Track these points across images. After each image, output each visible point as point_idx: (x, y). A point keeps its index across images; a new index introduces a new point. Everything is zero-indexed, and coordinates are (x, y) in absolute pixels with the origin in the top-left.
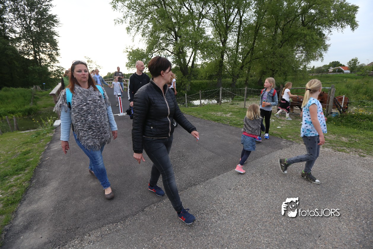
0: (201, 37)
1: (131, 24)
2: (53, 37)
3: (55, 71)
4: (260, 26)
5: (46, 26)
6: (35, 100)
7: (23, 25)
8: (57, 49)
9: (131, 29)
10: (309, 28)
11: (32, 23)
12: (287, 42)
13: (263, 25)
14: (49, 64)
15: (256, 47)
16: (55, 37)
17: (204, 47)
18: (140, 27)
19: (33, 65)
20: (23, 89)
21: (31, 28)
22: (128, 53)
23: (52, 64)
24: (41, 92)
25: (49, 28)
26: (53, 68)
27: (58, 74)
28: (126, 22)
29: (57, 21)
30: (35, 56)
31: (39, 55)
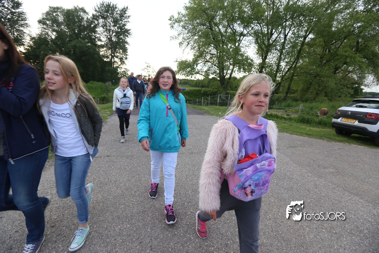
1: (183, 40)
2: (125, 45)
3: (122, 72)
4: (303, 45)
5: (122, 37)
6: (107, 91)
7: (108, 36)
8: (127, 55)
9: (183, 44)
11: (113, 35)
13: (306, 45)
14: (119, 66)
16: (127, 46)
18: (190, 43)
19: (109, 67)
20: (102, 83)
21: (112, 38)
22: (178, 63)
23: (121, 66)
24: (112, 87)
25: (124, 38)
26: (122, 69)
27: (125, 74)
28: (179, 38)
29: (130, 33)
30: (111, 59)
31: (114, 59)
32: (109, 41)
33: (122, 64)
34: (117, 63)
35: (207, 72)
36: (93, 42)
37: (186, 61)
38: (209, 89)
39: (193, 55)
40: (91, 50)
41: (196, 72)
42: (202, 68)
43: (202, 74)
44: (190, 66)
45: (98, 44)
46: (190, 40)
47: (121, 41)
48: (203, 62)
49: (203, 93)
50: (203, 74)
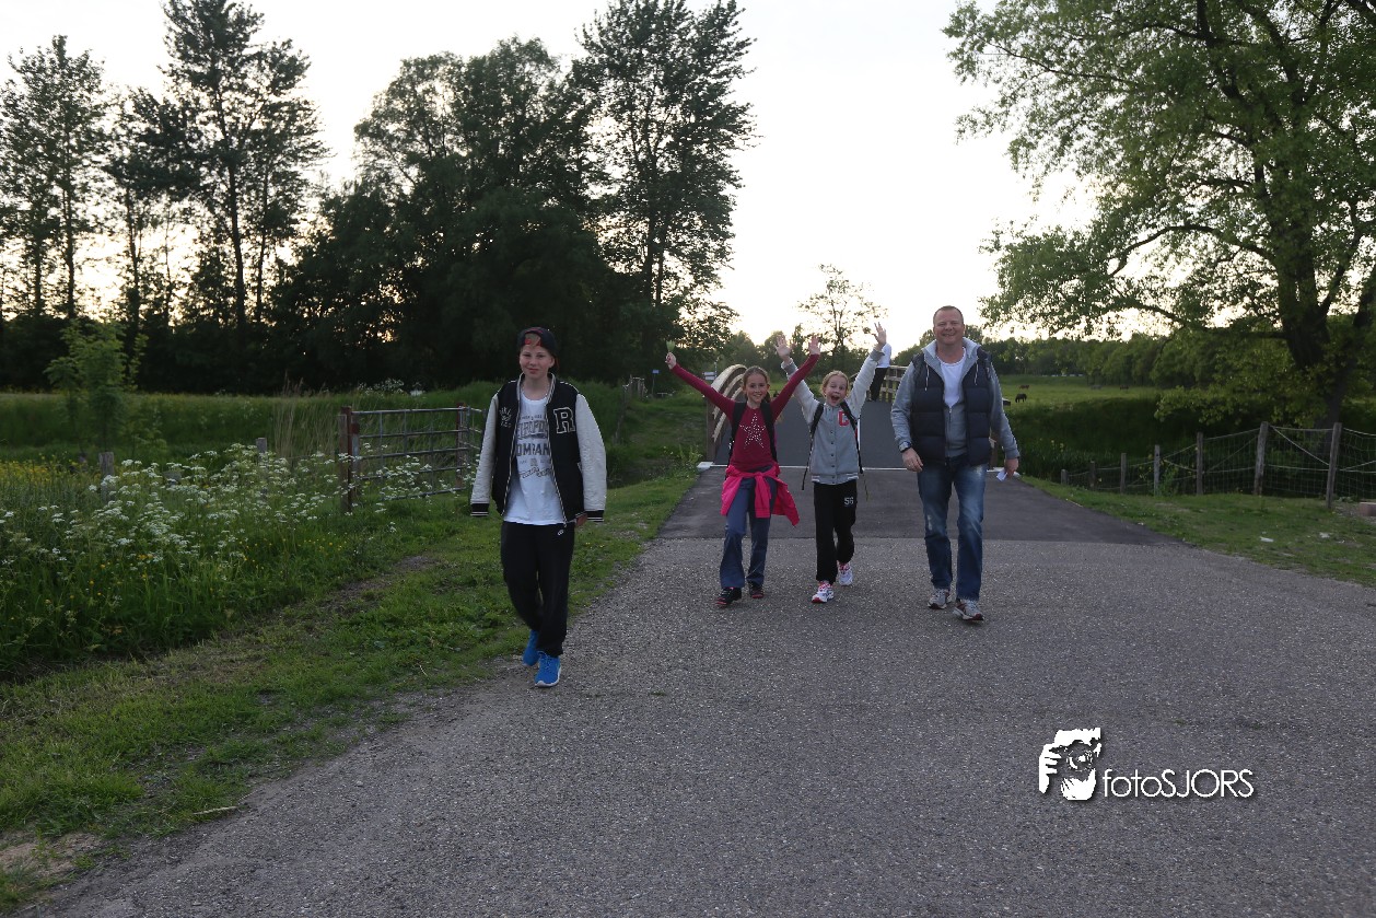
1: (1034, 126)
2: (721, 189)
3: (701, 323)
8: (726, 236)
9: (1034, 148)
11: (662, 145)
14: (687, 297)
16: (728, 190)
18: (1074, 136)
19: (635, 301)
21: (655, 159)
22: (1003, 253)
23: (697, 293)
24: (646, 402)
25: (716, 154)
26: (698, 309)
27: (711, 335)
28: (1010, 119)
29: (745, 126)
30: (649, 261)
31: (661, 266)
32: (641, 177)
33: (701, 282)
34: (677, 279)
35: (1193, 294)
36: (568, 190)
37: (1054, 240)
38: (1209, 396)
39: (1096, 203)
40: (560, 229)
41: (1115, 298)
42: (1156, 271)
43: (1155, 309)
44: (1082, 269)
45: (593, 197)
46: (1076, 117)
47: (698, 167)
48: (1161, 237)
49: (1168, 418)
50: (1167, 303)
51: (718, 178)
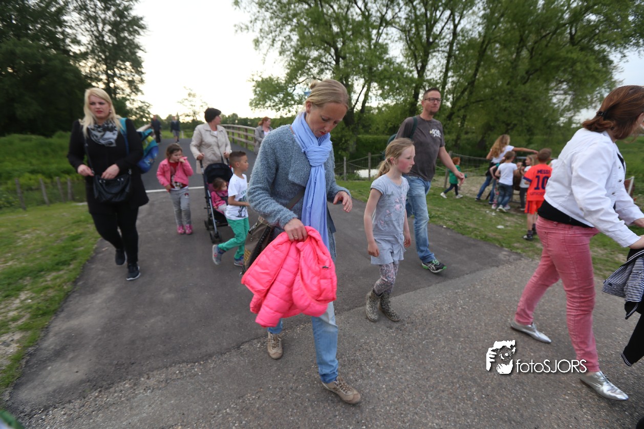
0: (381, 59)
1: (262, 34)
4: (489, 42)
5: (126, 34)
7: (93, 32)
8: (143, 73)
9: (261, 42)
10: (582, 49)
11: (106, 30)
12: (538, 73)
13: (496, 42)
14: (128, 97)
15: (478, 79)
16: (140, 54)
17: (385, 78)
18: (277, 39)
21: (103, 36)
22: (254, 83)
23: (133, 96)
25: (132, 37)
26: (134, 103)
27: (142, 113)
29: (144, 26)
30: (108, 80)
31: (114, 82)
32: (97, 43)
33: (134, 92)
34: (123, 90)
36: (59, 46)
37: (271, 79)
39: (285, 67)
40: (56, 63)
41: (296, 101)
44: (281, 90)
45: (72, 49)
46: (277, 33)
47: (125, 42)
51: (135, 48)
